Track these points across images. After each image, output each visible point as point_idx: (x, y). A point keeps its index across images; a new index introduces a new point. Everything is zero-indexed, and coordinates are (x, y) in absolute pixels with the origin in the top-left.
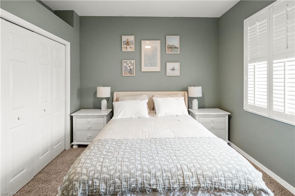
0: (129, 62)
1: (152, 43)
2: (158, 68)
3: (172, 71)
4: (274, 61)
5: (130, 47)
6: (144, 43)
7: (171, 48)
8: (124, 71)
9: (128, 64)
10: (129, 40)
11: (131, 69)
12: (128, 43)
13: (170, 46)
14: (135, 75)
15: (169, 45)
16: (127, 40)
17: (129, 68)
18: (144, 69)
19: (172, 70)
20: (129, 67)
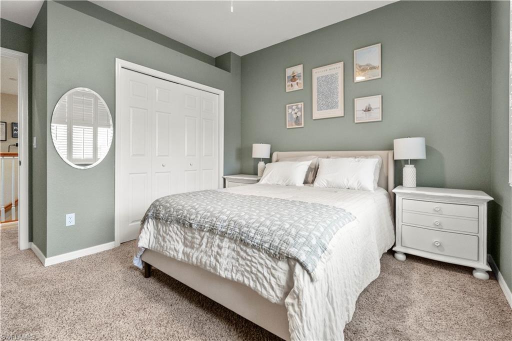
0: (296, 107)
1: (330, 69)
2: (339, 112)
3: (366, 113)
5: (297, 83)
6: (316, 72)
7: (364, 70)
8: (288, 121)
9: (294, 111)
11: (297, 117)
12: (293, 78)
13: (362, 68)
14: (304, 125)
15: (361, 66)
16: (293, 74)
17: (295, 116)
18: (317, 114)
19: (364, 111)
20: (296, 113)
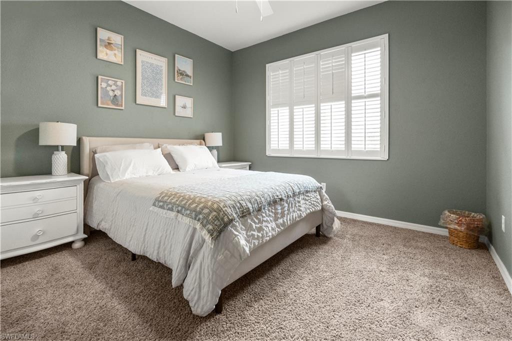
0: (114, 82)
1: (155, 59)
3: (183, 109)
4: (295, 107)
5: (115, 54)
6: (141, 55)
7: (182, 74)
8: (101, 98)
9: (111, 86)
10: (112, 39)
11: (115, 95)
12: (109, 46)
13: (180, 72)
15: (179, 70)
16: (109, 39)
17: (111, 94)
18: (141, 99)
20: (113, 91)
